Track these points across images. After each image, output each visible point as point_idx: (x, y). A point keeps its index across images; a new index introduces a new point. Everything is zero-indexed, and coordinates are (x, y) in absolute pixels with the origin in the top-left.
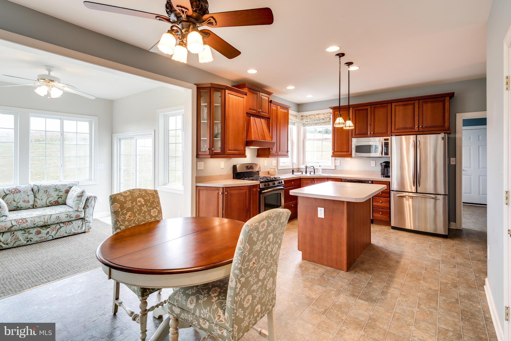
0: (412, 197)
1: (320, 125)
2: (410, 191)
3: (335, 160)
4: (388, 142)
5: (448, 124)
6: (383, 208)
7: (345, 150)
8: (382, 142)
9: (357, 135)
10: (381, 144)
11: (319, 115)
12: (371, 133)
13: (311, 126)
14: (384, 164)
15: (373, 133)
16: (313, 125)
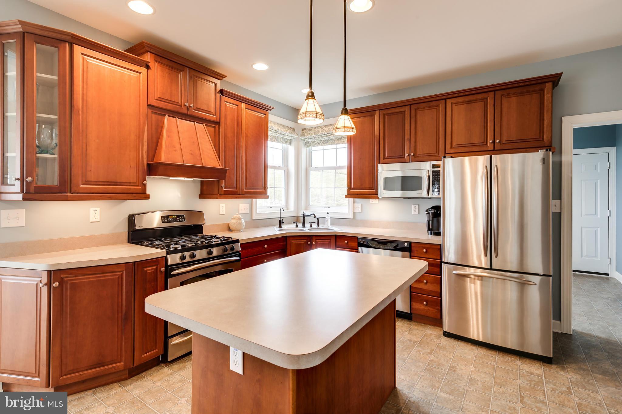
0: (481, 278)
1: (332, 144)
2: (476, 265)
3: (354, 202)
4: (440, 171)
5: (550, 135)
6: (429, 293)
7: (367, 186)
8: (429, 171)
9: (386, 159)
10: (428, 175)
11: (330, 127)
12: (409, 155)
13: (318, 146)
14: (433, 210)
15: (414, 155)
16: (320, 143)
